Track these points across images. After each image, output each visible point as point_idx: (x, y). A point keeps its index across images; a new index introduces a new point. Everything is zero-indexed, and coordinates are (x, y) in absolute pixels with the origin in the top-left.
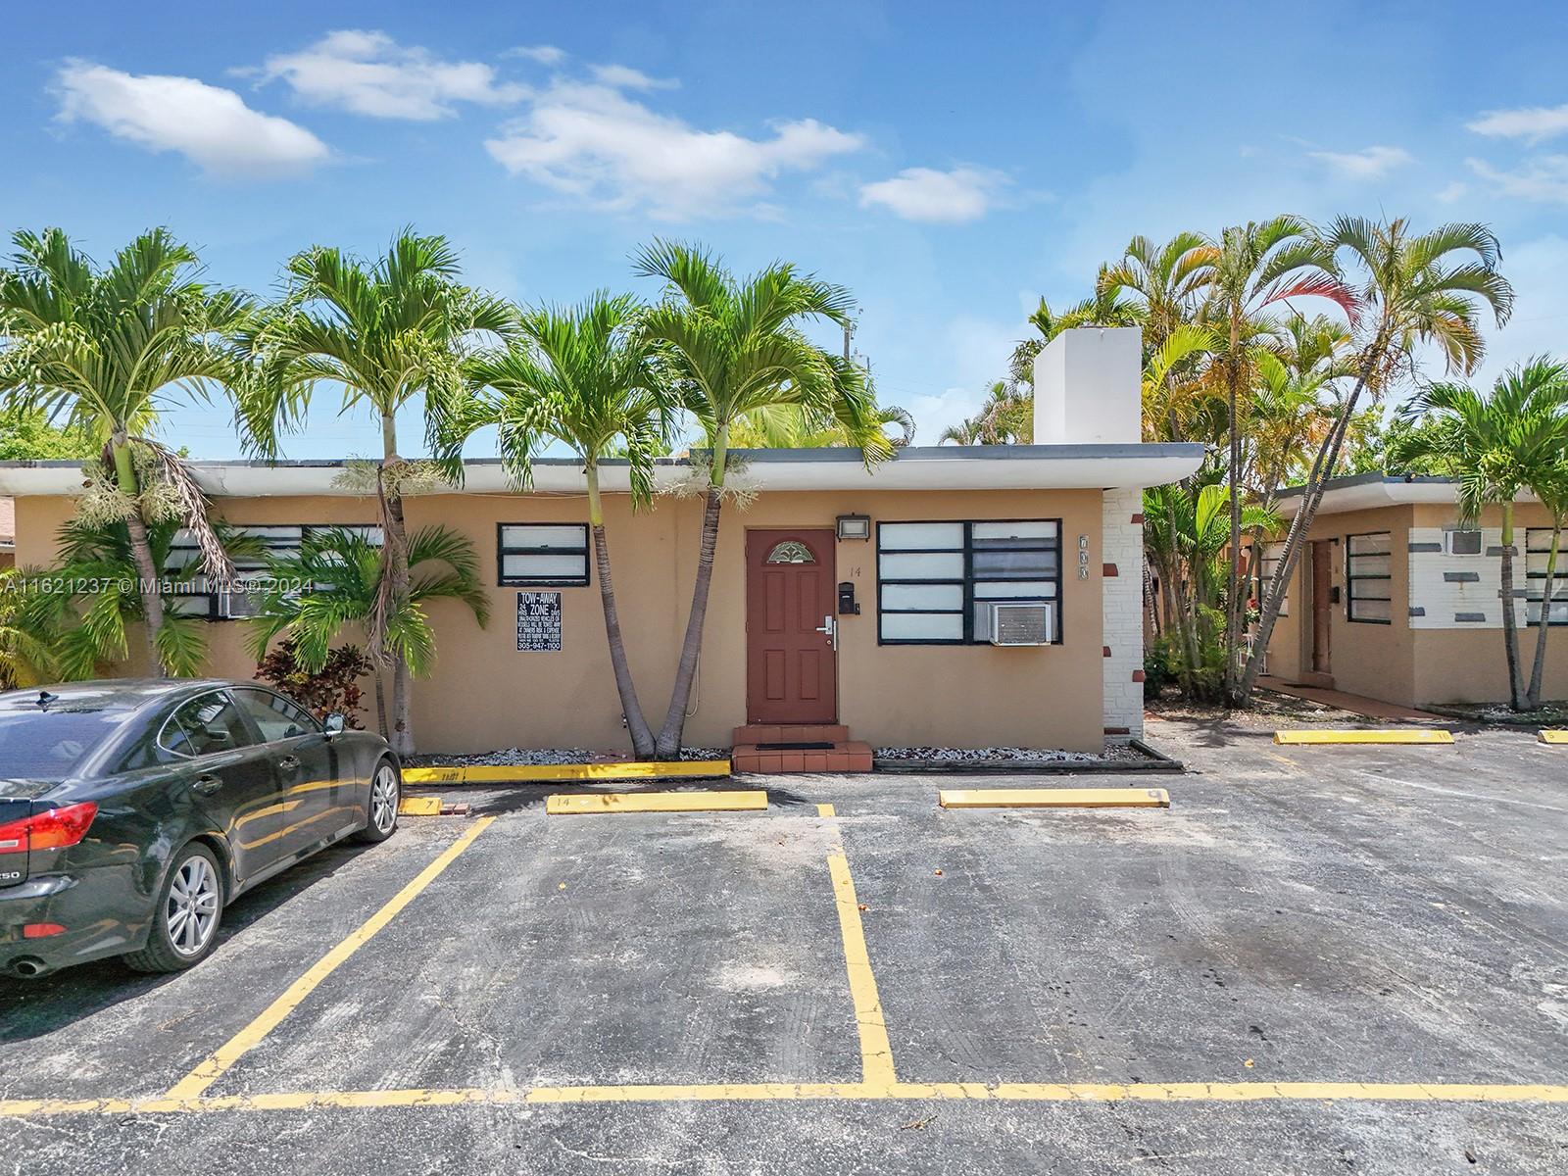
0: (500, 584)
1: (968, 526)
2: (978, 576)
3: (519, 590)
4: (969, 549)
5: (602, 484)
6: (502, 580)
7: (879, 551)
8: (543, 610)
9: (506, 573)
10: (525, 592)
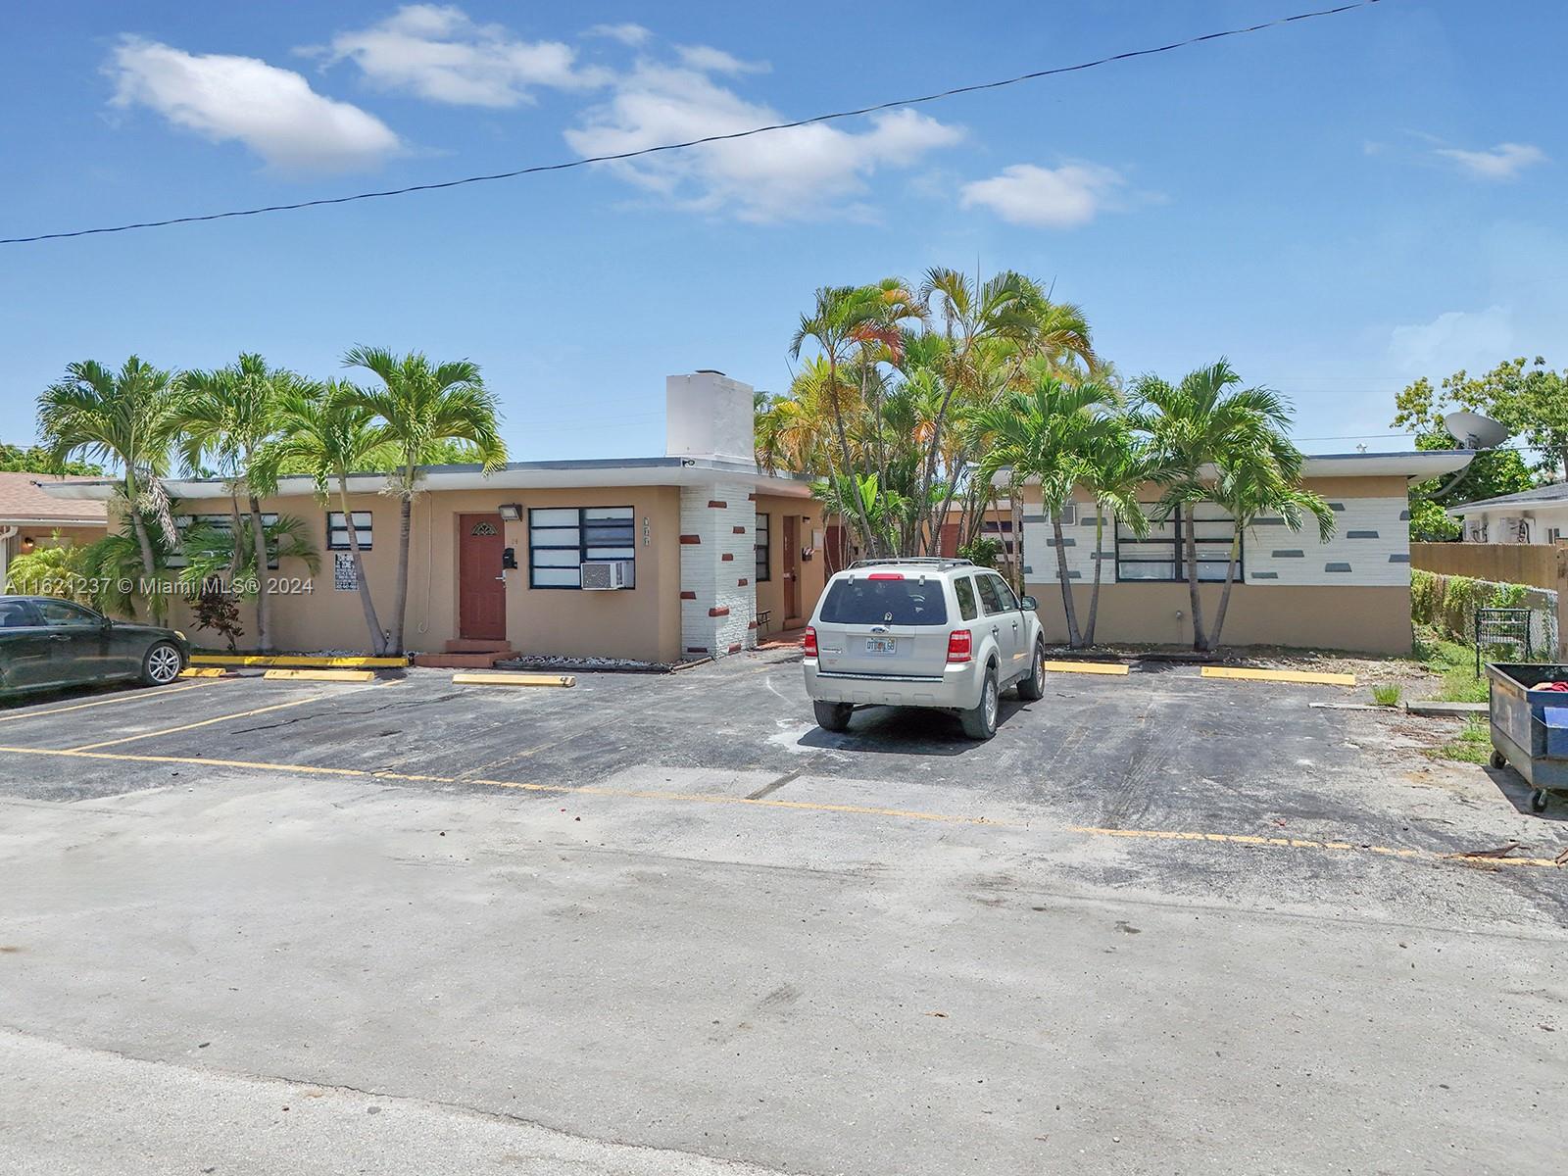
0: (329, 549)
1: (582, 511)
2: (589, 544)
3: (336, 552)
4: (583, 526)
5: (349, 488)
6: (330, 546)
7: (531, 528)
8: (348, 565)
9: (334, 542)
10: (339, 553)
